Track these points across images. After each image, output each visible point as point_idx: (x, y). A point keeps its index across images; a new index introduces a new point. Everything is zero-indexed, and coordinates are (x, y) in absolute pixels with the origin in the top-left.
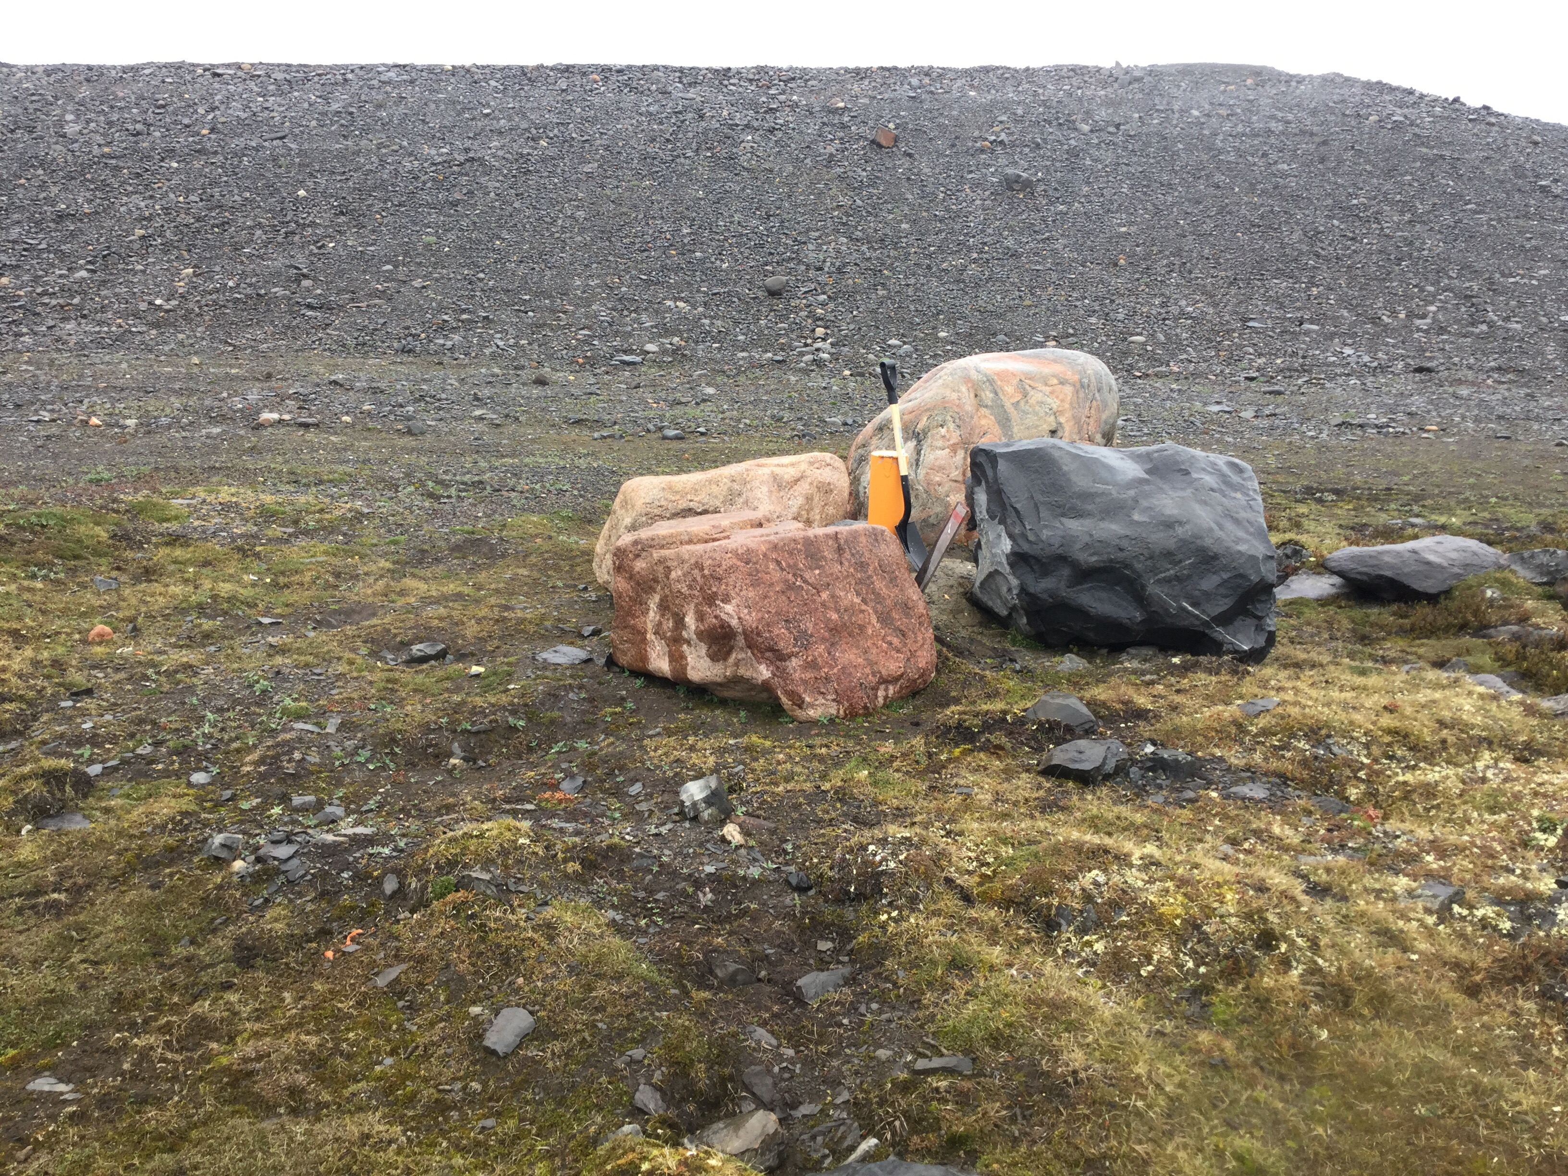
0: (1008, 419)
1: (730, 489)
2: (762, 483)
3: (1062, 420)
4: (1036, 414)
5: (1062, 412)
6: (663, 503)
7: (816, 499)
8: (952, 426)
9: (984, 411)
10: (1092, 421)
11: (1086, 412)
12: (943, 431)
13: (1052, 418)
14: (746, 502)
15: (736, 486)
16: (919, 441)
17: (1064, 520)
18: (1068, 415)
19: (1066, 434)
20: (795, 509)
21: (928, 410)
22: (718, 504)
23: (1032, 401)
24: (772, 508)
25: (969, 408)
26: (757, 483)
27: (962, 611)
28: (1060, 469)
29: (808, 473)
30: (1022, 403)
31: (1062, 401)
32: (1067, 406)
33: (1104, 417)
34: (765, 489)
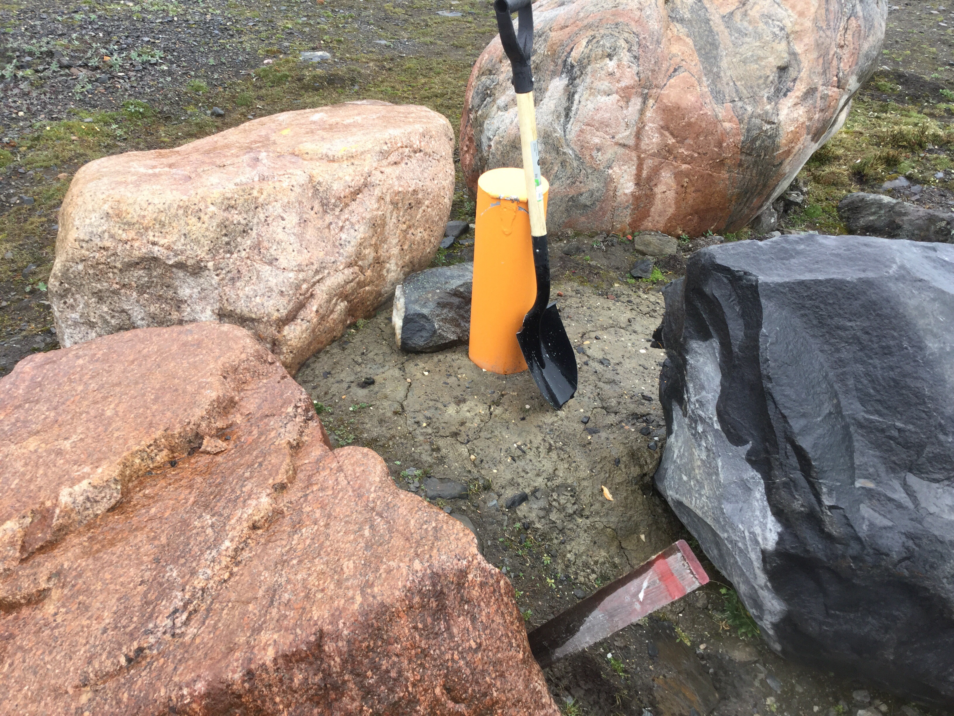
0: (715, 45)
1: (223, 225)
2: (286, 207)
3: (799, 48)
4: (758, 36)
5: (798, 34)
6: (108, 243)
7: (391, 222)
8: (625, 57)
9: (678, 29)
10: (845, 53)
11: (839, 39)
12: (611, 65)
13: (784, 44)
14: (257, 246)
15: (236, 217)
16: (572, 79)
18: (809, 39)
19: (804, 74)
20: (350, 250)
21: (589, 27)
22: (202, 253)
23: (754, 13)
24: (303, 258)
25: (654, 25)
26: (276, 209)
29: (376, 177)
30: (738, 16)
31: (801, 14)
32: (808, 24)
33: (866, 46)
34: (292, 219)
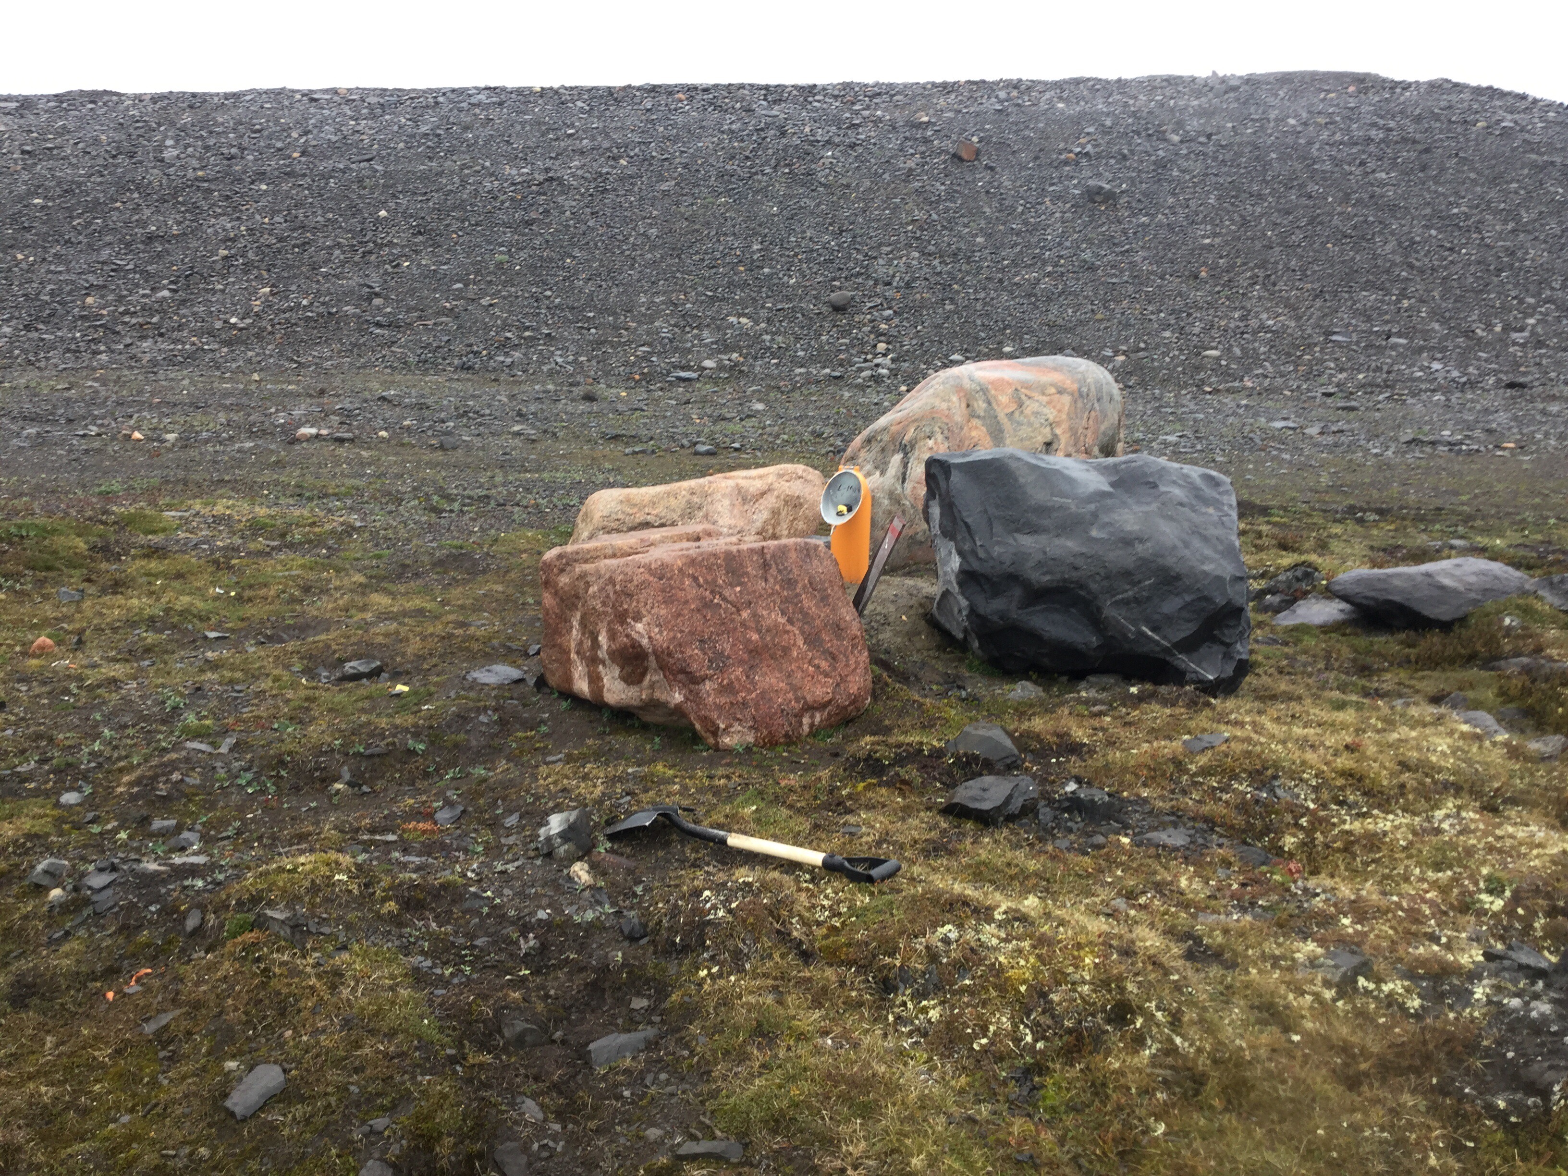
0: (1001, 431)
1: (689, 502)
2: (724, 496)
3: (1058, 431)
4: (1030, 424)
5: (1058, 424)
6: (620, 516)
7: (784, 513)
8: (940, 437)
9: (975, 422)
10: (1089, 433)
11: (1084, 423)
12: (931, 443)
13: (1048, 429)
14: (706, 516)
15: (696, 499)
16: (906, 454)
17: (1017, 535)
18: (1065, 426)
19: (1062, 446)
20: (759, 524)
21: (916, 420)
22: (675, 517)
23: (1028, 411)
24: (733, 522)
25: (958, 418)
26: (718, 496)
27: (919, 634)
28: (1016, 480)
29: (776, 485)
30: (1017, 414)
31: (1059, 411)
32: (1064, 416)
33: (1103, 428)
34: (726, 502)
